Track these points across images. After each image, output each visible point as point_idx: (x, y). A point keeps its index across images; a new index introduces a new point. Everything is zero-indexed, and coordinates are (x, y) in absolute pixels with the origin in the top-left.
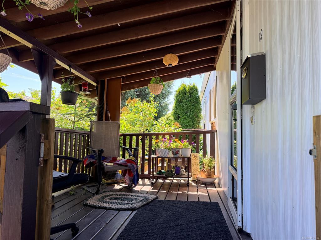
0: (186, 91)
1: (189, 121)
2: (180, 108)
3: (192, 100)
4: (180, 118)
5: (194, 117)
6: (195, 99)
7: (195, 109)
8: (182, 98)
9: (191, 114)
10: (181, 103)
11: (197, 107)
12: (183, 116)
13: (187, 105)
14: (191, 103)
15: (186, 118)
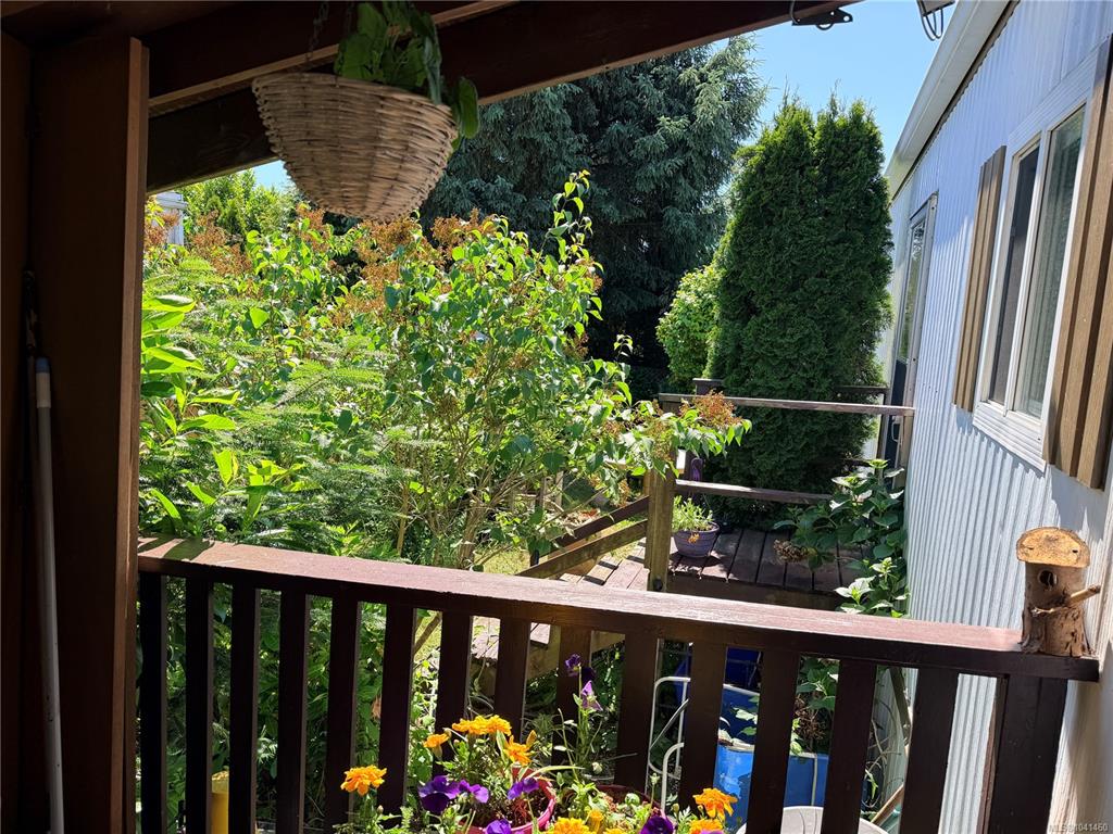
0: (808, 154)
1: (807, 336)
2: (759, 259)
3: (833, 210)
4: (754, 311)
5: (843, 310)
6: (853, 201)
7: (852, 263)
8: (776, 196)
9: (822, 292)
10: (766, 227)
11: (863, 251)
12: (775, 305)
13: (801, 237)
14: (829, 224)
15: (789, 315)
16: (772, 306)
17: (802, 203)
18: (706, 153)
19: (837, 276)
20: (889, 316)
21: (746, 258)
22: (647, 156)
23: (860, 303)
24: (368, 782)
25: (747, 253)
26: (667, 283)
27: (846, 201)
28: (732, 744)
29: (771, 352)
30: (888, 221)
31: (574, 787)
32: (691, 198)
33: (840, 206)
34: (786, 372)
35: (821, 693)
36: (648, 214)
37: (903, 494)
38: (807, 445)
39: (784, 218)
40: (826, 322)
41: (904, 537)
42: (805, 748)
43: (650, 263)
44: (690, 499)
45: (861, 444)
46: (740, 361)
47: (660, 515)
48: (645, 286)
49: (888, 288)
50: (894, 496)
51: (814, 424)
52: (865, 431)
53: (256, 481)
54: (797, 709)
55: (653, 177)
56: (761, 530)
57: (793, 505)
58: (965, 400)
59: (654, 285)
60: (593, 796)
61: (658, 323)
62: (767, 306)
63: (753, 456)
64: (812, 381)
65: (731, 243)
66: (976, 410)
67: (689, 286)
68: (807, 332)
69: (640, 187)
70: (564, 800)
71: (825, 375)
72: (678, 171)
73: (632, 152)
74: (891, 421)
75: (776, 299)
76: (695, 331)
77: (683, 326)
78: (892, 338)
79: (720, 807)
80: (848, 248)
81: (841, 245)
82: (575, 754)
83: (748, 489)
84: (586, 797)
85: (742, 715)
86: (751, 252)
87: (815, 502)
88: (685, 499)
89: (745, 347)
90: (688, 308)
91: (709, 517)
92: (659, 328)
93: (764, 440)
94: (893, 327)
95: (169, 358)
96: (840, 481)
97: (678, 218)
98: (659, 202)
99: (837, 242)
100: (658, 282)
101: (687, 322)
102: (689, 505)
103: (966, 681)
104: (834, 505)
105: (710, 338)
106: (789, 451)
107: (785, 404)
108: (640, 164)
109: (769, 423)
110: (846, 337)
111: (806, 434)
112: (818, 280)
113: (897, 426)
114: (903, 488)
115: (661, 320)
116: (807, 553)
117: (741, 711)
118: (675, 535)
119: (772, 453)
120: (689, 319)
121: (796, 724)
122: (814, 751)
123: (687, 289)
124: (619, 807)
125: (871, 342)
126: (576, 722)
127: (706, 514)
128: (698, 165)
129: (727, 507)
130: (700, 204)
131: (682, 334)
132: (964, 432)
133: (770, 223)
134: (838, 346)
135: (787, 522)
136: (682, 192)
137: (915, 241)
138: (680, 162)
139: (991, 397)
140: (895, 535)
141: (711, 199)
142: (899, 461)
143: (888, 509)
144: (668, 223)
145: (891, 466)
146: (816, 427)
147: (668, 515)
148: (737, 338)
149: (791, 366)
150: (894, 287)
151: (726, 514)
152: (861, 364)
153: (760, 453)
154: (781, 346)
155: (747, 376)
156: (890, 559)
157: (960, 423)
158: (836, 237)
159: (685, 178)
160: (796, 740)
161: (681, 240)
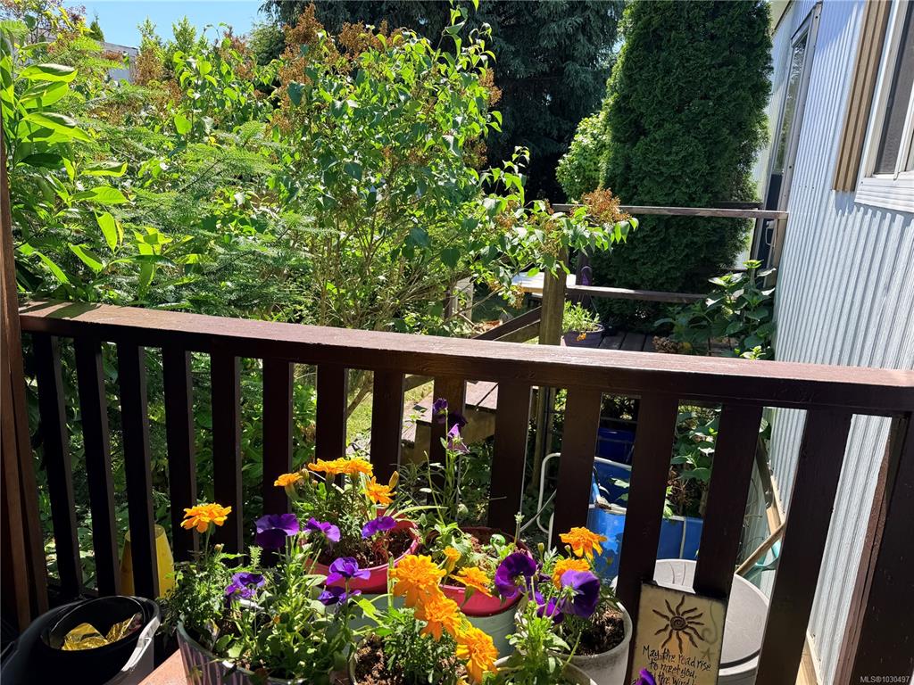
1: (691, 154)
2: (649, 82)
3: (719, 33)
4: (645, 133)
5: (724, 130)
6: (737, 24)
7: (734, 86)
8: (666, 21)
9: (706, 113)
10: (655, 52)
11: (746, 73)
12: (663, 125)
13: (688, 60)
14: (714, 47)
15: (675, 135)
16: (659, 126)
17: (690, 27)
18: (603, 12)
19: (721, 97)
20: (766, 138)
21: (636, 83)
22: (549, 15)
23: (740, 124)
24: (207, 520)
25: (637, 76)
26: (567, 132)
27: (732, 24)
28: (610, 508)
29: (657, 170)
30: (770, 46)
31: (437, 527)
32: (589, 54)
33: (726, 29)
34: (671, 188)
35: (691, 466)
36: (551, 69)
37: (773, 292)
38: (687, 255)
39: (672, 42)
40: (708, 141)
41: (774, 328)
42: (675, 512)
43: (552, 113)
44: (579, 303)
45: (735, 257)
46: (628, 180)
47: (551, 316)
48: (548, 135)
49: (766, 110)
50: (766, 293)
51: (693, 236)
52: (738, 244)
53: (146, 250)
54: (671, 479)
55: (555, 34)
56: (641, 332)
57: (671, 304)
58: (846, 182)
59: (555, 133)
60: (456, 536)
61: (558, 165)
62: (654, 127)
63: (638, 266)
64: (694, 196)
65: (622, 67)
66: (859, 187)
67: (585, 130)
68: (690, 150)
69: (544, 43)
70: (428, 541)
71: (705, 191)
72: (577, 29)
73: (537, 11)
74: (765, 226)
75: (664, 120)
76: (590, 170)
77: (580, 166)
78: (768, 158)
79: (588, 546)
80: (731, 70)
81: (725, 68)
82: (442, 497)
83: (632, 291)
84: (448, 539)
85: (619, 483)
86: (641, 75)
87: (692, 302)
88: (574, 303)
89: (634, 166)
90: (584, 149)
91: (596, 320)
92: (558, 168)
93: (647, 252)
94: (769, 147)
95: (50, 125)
96: (717, 281)
97: (577, 72)
98: (561, 58)
99: (721, 66)
100: (559, 130)
101: (583, 162)
102: (578, 308)
103: (859, 422)
104: (710, 302)
105: (602, 161)
106: (670, 261)
107: (669, 211)
108: (543, 23)
109: (653, 236)
110: (726, 155)
111: (687, 246)
112: (703, 101)
113: (771, 231)
114: (774, 286)
115: (561, 161)
116: (683, 347)
117: (619, 481)
118: (565, 335)
119: (655, 263)
120: (585, 159)
121: (669, 491)
122: (683, 515)
123: (584, 132)
124: (484, 548)
125: (748, 162)
126: (443, 464)
127: (593, 317)
128: (595, 23)
129: (612, 312)
130: (597, 61)
131: (578, 174)
132: (843, 214)
133: (659, 48)
134: (719, 163)
135: (666, 320)
136: (581, 47)
137: (794, 65)
138: (580, 20)
139: (877, 171)
140: (766, 326)
141: (606, 55)
142: (771, 261)
143: (759, 305)
144: (568, 77)
145: (763, 267)
146: (695, 239)
147: (559, 317)
148: (627, 159)
149: (675, 182)
150: (772, 110)
151: (611, 319)
152: (738, 183)
153: (644, 264)
154: (666, 164)
155: (635, 194)
156: (760, 347)
157: (839, 206)
158: (720, 60)
159: (584, 35)
160: (668, 505)
161: (580, 92)
